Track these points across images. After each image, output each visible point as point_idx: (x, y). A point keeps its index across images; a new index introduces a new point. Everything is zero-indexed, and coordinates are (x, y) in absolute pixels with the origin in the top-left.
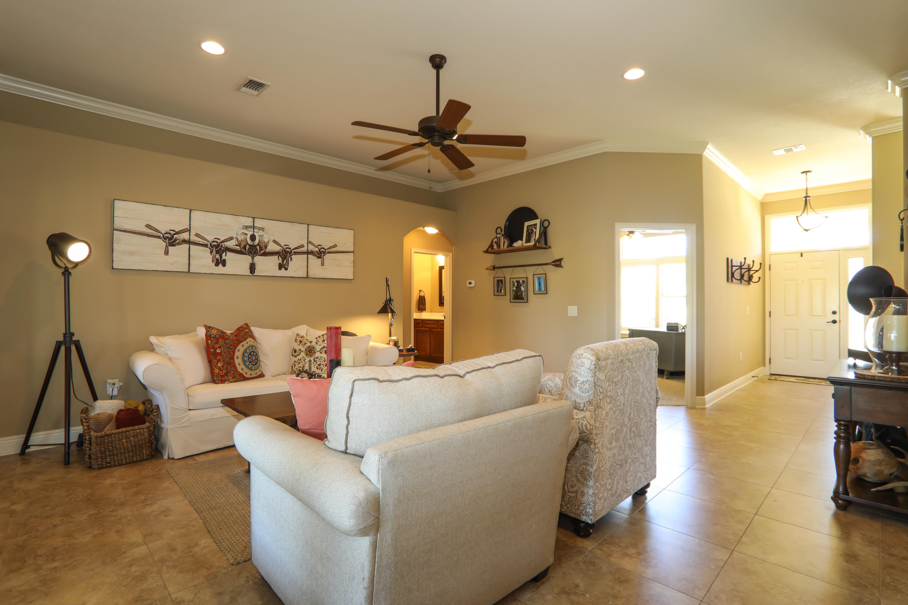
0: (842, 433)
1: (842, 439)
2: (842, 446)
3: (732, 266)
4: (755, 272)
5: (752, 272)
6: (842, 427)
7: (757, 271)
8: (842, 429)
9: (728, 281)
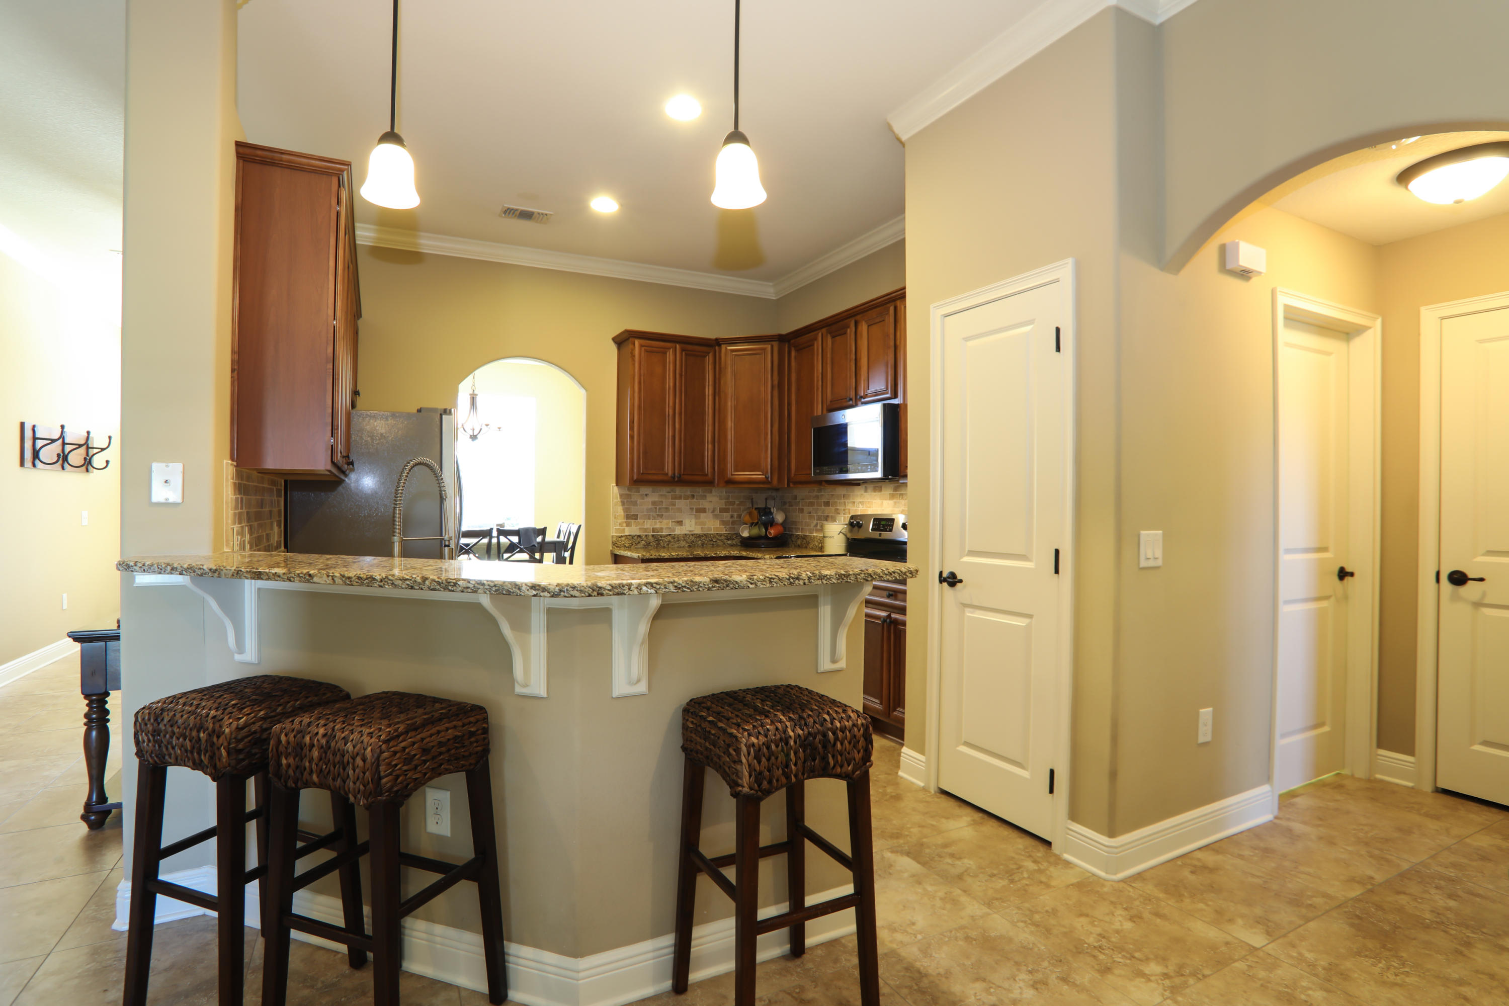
0: (95, 713)
1: (94, 722)
2: (94, 733)
3: (35, 439)
4: (100, 450)
5: (91, 452)
6: (95, 704)
7: (103, 450)
8: (94, 707)
9: (22, 464)
